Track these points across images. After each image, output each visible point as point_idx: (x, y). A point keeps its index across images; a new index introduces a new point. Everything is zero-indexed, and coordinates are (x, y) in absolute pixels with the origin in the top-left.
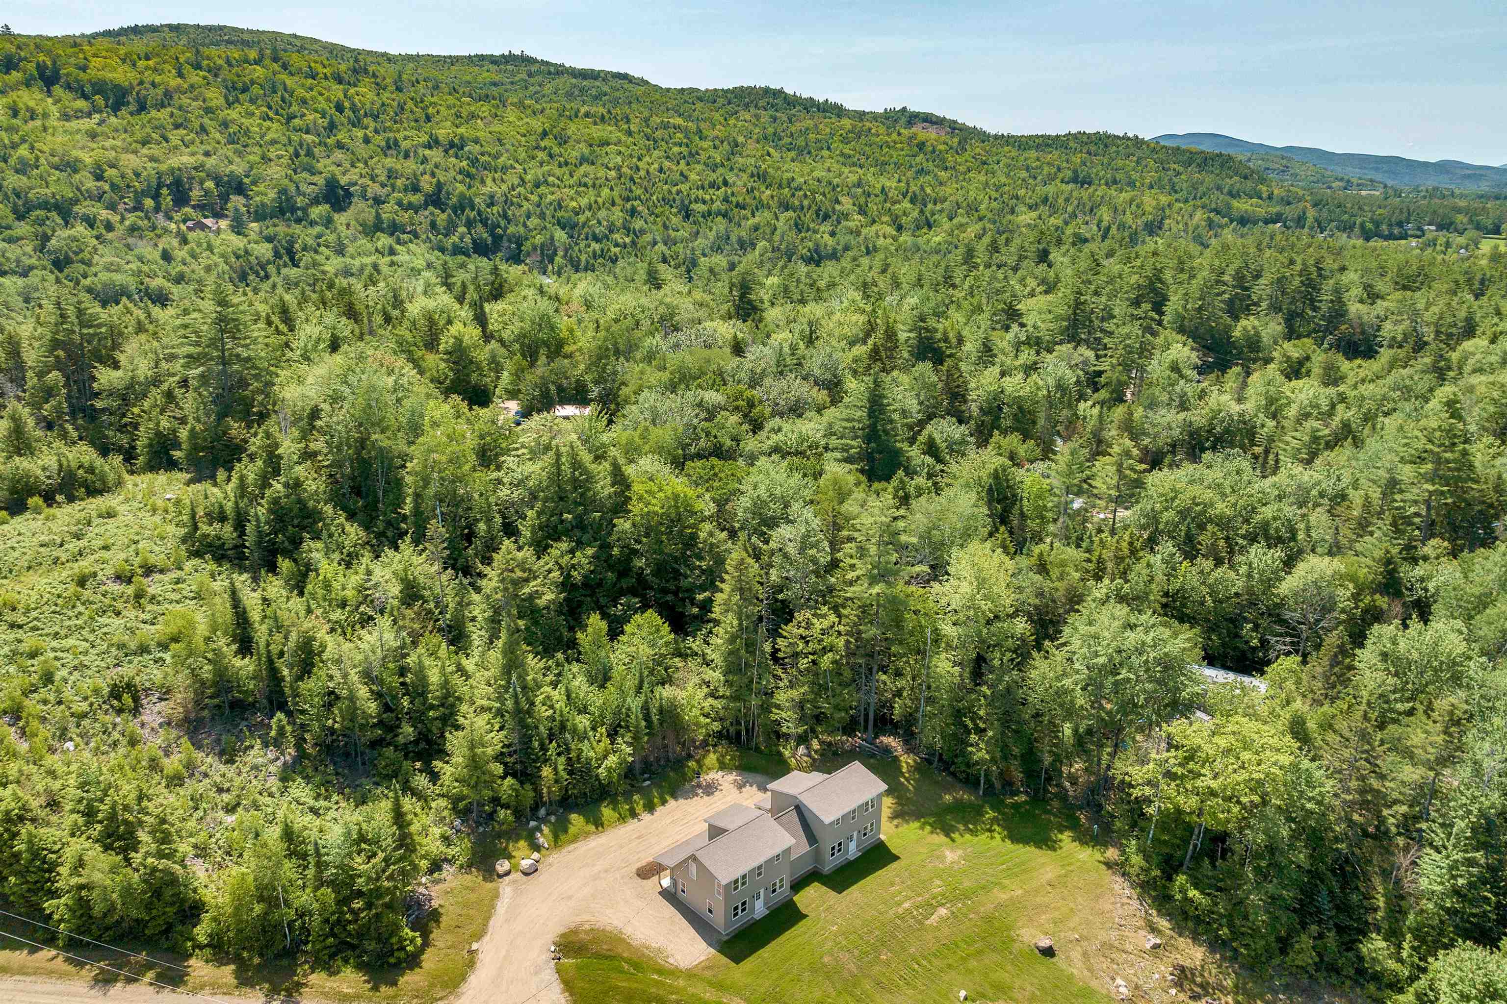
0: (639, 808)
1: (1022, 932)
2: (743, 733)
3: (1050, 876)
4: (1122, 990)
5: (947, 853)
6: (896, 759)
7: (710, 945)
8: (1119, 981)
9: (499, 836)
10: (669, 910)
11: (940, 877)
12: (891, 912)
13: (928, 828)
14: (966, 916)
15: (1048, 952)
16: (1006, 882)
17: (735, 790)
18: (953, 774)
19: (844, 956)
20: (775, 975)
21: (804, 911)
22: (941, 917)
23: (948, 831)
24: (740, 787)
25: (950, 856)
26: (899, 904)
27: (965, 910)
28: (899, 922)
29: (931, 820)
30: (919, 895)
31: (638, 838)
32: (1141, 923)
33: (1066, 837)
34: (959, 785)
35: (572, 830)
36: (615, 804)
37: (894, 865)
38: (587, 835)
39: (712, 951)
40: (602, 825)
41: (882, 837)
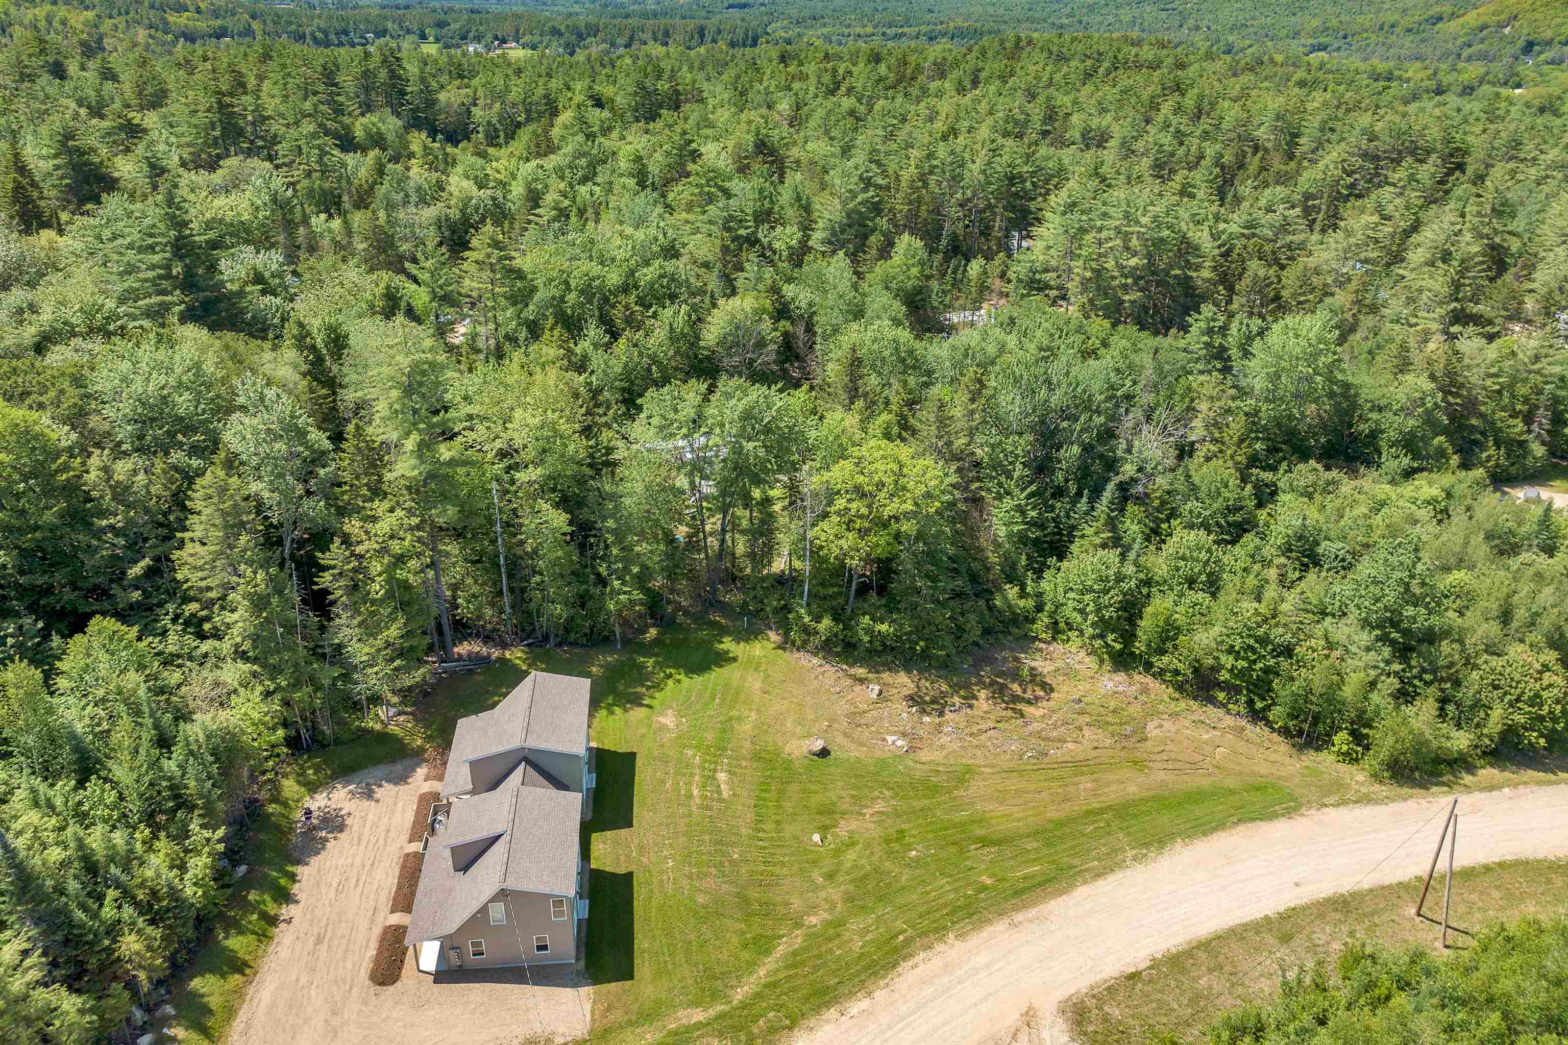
0: (271, 908)
1: (787, 749)
3: (758, 685)
4: (900, 743)
5: (661, 721)
6: (502, 660)
7: (575, 985)
8: (890, 739)
10: (478, 992)
11: (684, 746)
12: (693, 809)
13: (617, 710)
14: (739, 767)
15: (824, 753)
16: (734, 713)
17: (366, 803)
18: (576, 644)
19: (709, 883)
20: (680, 957)
21: (622, 870)
22: (727, 783)
23: (636, 701)
24: (369, 795)
25: (668, 720)
26: (690, 796)
27: (733, 762)
28: (708, 813)
29: (610, 700)
30: (691, 775)
31: (319, 941)
32: (849, 682)
33: (727, 644)
34: (592, 652)
36: (234, 926)
37: (639, 763)
38: (239, 992)
39: (586, 989)
40: (246, 964)
41: (593, 744)
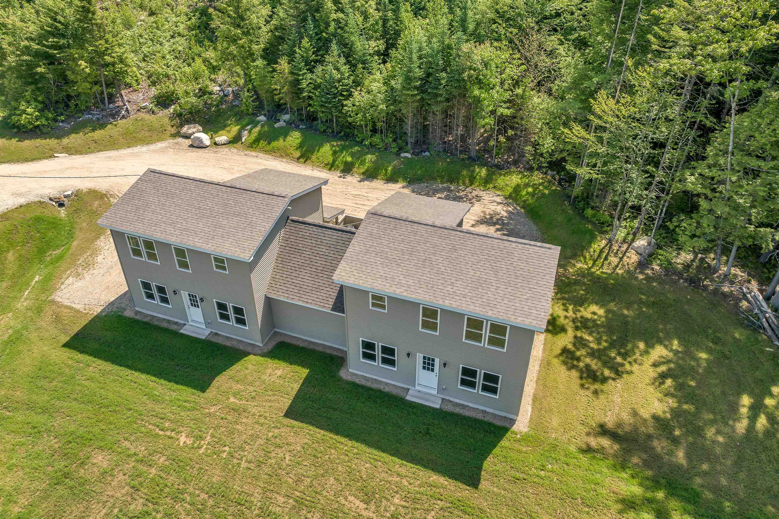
41: (521, 424)
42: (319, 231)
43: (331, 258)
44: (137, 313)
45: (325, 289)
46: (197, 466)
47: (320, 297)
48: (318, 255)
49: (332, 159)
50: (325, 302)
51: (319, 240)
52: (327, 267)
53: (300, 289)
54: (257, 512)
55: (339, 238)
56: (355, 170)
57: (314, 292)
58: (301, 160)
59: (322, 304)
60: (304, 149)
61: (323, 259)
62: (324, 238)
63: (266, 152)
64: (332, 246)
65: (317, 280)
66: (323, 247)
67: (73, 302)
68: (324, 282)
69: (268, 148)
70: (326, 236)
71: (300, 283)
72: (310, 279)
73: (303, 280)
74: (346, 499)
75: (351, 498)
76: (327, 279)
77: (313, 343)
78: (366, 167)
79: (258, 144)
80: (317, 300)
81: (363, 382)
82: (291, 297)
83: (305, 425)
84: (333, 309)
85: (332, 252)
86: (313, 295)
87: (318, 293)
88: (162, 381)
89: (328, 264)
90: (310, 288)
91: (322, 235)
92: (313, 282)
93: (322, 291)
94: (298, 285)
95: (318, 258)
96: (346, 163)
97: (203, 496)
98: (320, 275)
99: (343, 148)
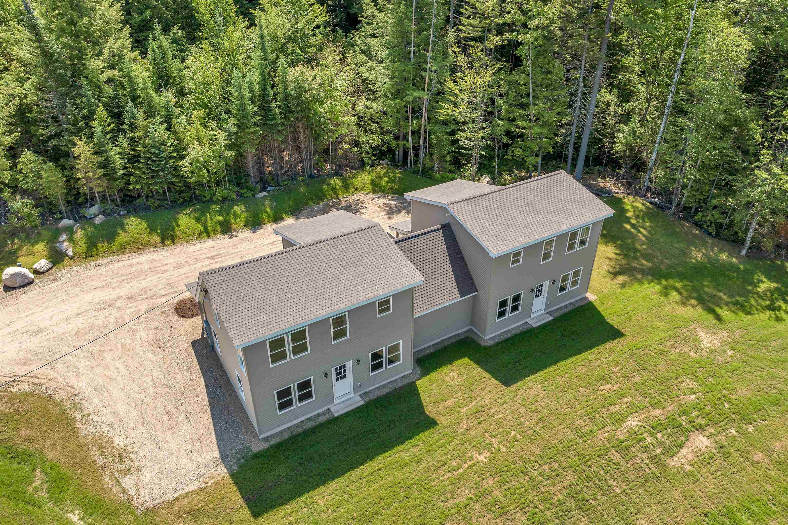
0: (237, 222)
2: (411, 152)
5: (702, 334)
9: (13, 234)
11: (694, 375)
12: (602, 435)
13: (675, 295)
14: (746, 454)
18: (698, 225)
22: (698, 453)
25: (710, 340)
26: (618, 420)
27: (743, 444)
28: (617, 458)
29: (679, 284)
30: (656, 405)
34: (709, 240)
35: (122, 238)
41: (591, 296)
42: (408, 243)
43: (432, 259)
44: (266, 439)
45: (445, 285)
46: (516, 458)
47: (446, 293)
48: (421, 263)
49: (201, 226)
50: (452, 294)
51: (413, 251)
52: (434, 267)
53: (427, 297)
54: (581, 441)
55: (427, 240)
56: (233, 226)
57: (439, 293)
58: (167, 242)
59: (451, 298)
60: (159, 231)
61: (428, 264)
62: (416, 247)
63: (115, 253)
64: (426, 249)
65: (434, 283)
66: (420, 254)
67: (176, 491)
68: (440, 280)
69: (113, 247)
70: (416, 244)
71: (423, 293)
72: (428, 285)
73: (424, 289)
74: (599, 390)
75: (601, 388)
76: (440, 277)
77: (437, 344)
78: (244, 219)
79: (97, 250)
80: (445, 297)
81: (502, 339)
82: (425, 308)
83: (525, 380)
84: (461, 296)
85: (429, 254)
86: (440, 296)
87: (443, 292)
88: (397, 448)
89: (433, 265)
90: (434, 292)
91: (412, 245)
92: (433, 286)
93: (444, 288)
94: (423, 296)
95: (423, 265)
96: (220, 223)
97: (546, 467)
98: (434, 277)
99: (203, 213)
